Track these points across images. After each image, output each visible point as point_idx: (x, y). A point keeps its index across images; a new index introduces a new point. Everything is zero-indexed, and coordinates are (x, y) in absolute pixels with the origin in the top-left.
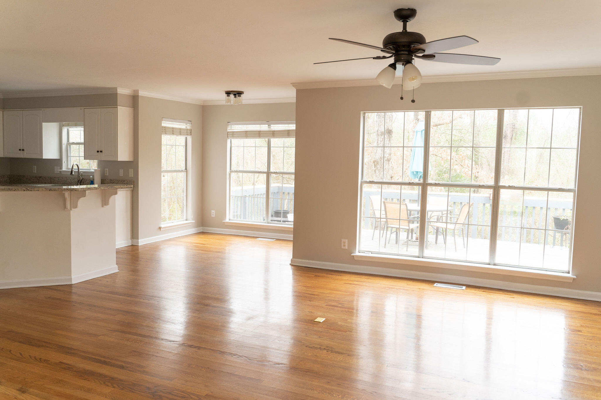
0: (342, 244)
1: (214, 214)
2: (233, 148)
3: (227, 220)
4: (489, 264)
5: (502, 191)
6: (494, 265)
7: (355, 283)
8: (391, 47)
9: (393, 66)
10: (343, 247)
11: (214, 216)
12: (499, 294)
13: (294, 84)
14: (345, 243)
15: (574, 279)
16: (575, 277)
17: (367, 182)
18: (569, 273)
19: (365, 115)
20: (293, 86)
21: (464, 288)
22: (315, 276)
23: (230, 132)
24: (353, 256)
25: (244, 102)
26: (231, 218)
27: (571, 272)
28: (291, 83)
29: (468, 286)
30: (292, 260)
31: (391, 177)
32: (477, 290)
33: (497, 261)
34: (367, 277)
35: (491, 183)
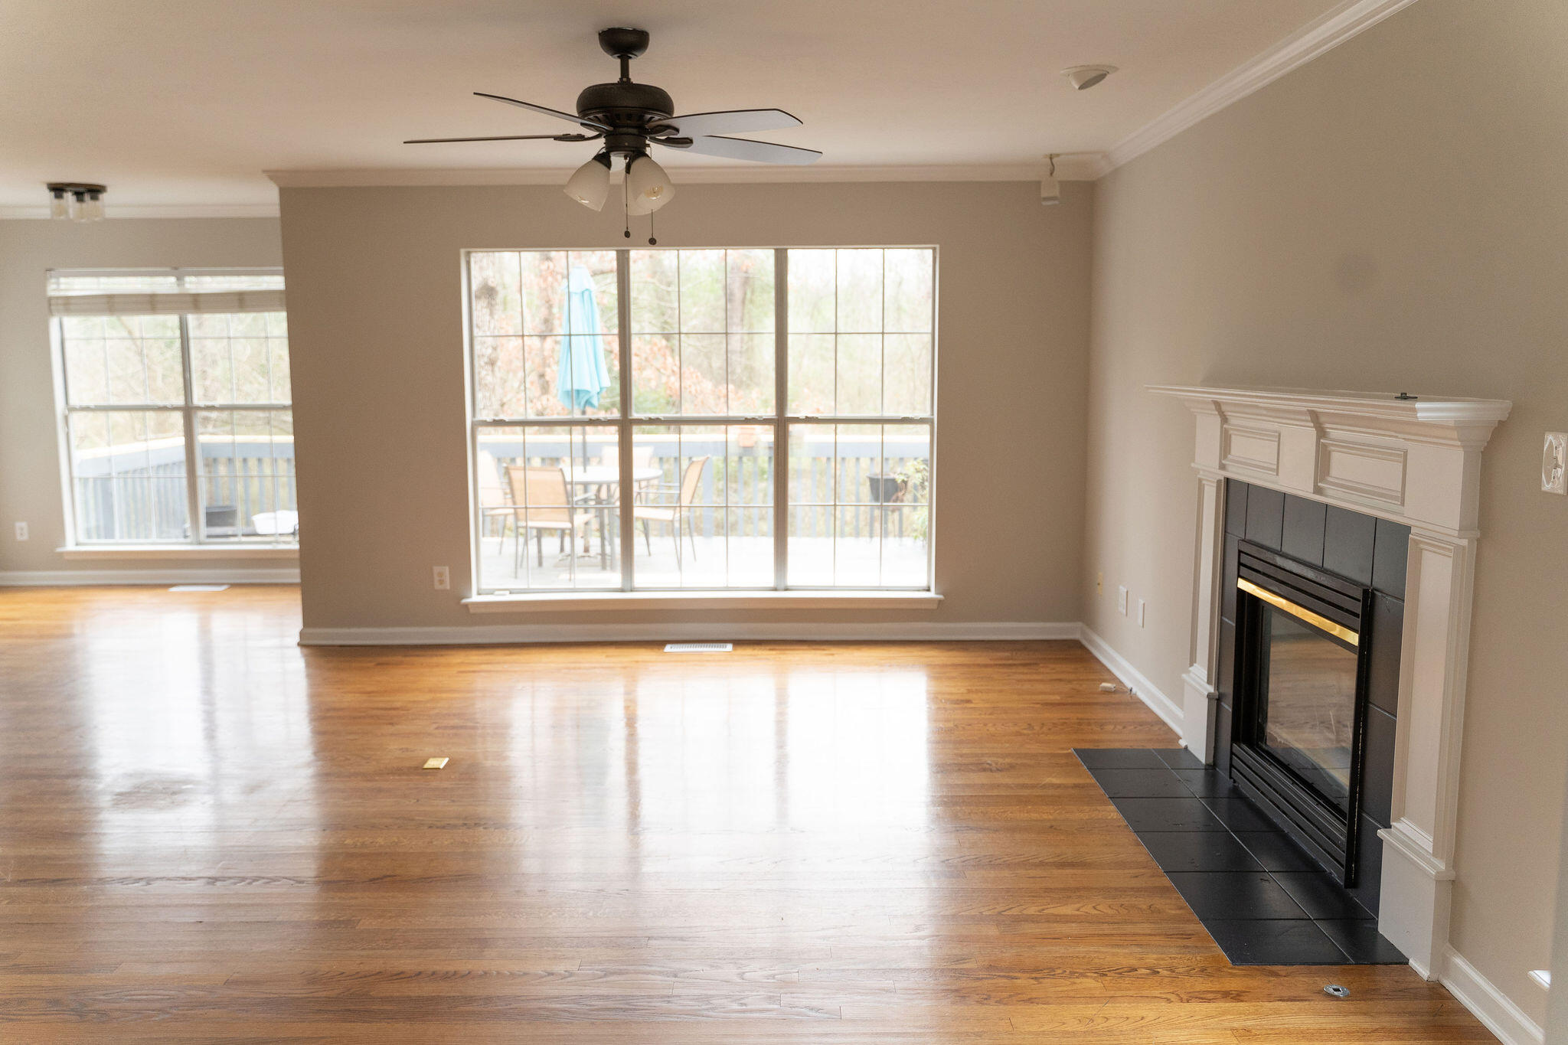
0: (436, 578)
1: (26, 531)
2: (68, 345)
3: (70, 546)
4: (775, 589)
5: (793, 428)
6: (786, 589)
7: (484, 667)
8: (600, 116)
9: (603, 159)
10: (437, 586)
11: (25, 537)
12: (803, 650)
13: (273, 175)
14: (443, 575)
15: (940, 601)
16: (941, 597)
17: (485, 424)
18: (928, 590)
19: (469, 258)
20: (271, 178)
21: (729, 647)
22: (379, 664)
23: (58, 298)
24: (466, 606)
25: (111, 213)
26: (82, 539)
27: (933, 588)
28: (264, 171)
29: (738, 643)
30: (301, 633)
32: (757, 647)
33: (791, 581)
34: (506, 651)
35: (771, 412)
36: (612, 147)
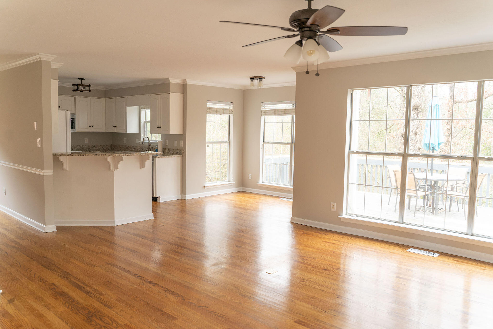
0: (332, 207)
1: (251, 177)
2: (266, 124)
3: (260, 182)
4: (467, 234)
5: (481, 162)
6: (472, 235)
7: (334, 242)
9: (300, 43)
10: (332, 210)
11: (251, 179)
12: (472, 264)
13: (294, 68)
14: (334, 206)
17: (353, 152)
19: (353, 92)
20: (294, 70)
21: (437, 255)
22: (304, 233)
23: (263, 111)
24: (340, 218)
26: (264, 181)
28: (291, 68)
29: (442, 254)
30: (291, 218)
31: (419, 149)
32: (450, 258)
33: (475, 232)
34: (349, 237)
35: (471, 155)
36: (302, 38)
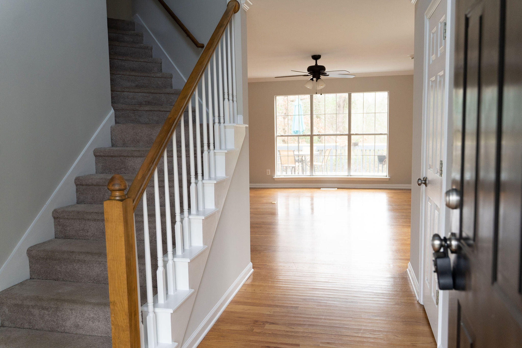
0: (267, 172)
4: (348, 176)
5: (352, 136)
6: (351, 176)
7: (279, 191)
8: (311, 71)
9: (312, 79)
10: (267, 174)
12: (354, 190)
14: (269, 172)
15: (389, 179)
16: (390, 178)
17: (279, 136)
18: (387, 176)
19: (276, 97)
21: (336, 189)
22: (255, 190)
24: (274, 178)
27: (388, 176)
29: (338, 188)
32: (343, 189)
33: (352, 174)
34: (283, 189)
35: (347, 133)
36: (313, 77)
